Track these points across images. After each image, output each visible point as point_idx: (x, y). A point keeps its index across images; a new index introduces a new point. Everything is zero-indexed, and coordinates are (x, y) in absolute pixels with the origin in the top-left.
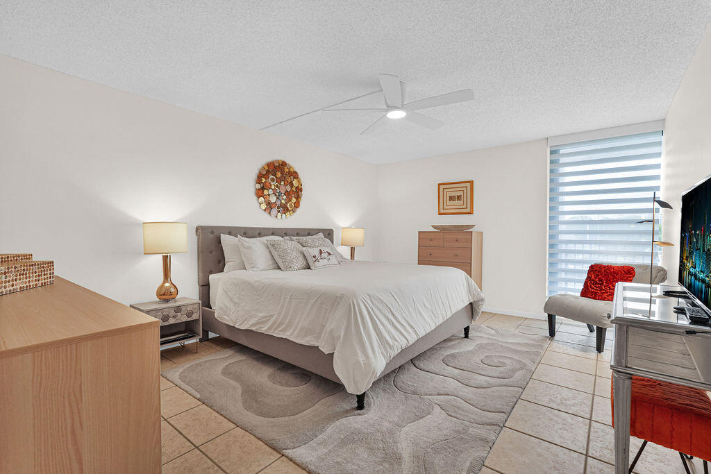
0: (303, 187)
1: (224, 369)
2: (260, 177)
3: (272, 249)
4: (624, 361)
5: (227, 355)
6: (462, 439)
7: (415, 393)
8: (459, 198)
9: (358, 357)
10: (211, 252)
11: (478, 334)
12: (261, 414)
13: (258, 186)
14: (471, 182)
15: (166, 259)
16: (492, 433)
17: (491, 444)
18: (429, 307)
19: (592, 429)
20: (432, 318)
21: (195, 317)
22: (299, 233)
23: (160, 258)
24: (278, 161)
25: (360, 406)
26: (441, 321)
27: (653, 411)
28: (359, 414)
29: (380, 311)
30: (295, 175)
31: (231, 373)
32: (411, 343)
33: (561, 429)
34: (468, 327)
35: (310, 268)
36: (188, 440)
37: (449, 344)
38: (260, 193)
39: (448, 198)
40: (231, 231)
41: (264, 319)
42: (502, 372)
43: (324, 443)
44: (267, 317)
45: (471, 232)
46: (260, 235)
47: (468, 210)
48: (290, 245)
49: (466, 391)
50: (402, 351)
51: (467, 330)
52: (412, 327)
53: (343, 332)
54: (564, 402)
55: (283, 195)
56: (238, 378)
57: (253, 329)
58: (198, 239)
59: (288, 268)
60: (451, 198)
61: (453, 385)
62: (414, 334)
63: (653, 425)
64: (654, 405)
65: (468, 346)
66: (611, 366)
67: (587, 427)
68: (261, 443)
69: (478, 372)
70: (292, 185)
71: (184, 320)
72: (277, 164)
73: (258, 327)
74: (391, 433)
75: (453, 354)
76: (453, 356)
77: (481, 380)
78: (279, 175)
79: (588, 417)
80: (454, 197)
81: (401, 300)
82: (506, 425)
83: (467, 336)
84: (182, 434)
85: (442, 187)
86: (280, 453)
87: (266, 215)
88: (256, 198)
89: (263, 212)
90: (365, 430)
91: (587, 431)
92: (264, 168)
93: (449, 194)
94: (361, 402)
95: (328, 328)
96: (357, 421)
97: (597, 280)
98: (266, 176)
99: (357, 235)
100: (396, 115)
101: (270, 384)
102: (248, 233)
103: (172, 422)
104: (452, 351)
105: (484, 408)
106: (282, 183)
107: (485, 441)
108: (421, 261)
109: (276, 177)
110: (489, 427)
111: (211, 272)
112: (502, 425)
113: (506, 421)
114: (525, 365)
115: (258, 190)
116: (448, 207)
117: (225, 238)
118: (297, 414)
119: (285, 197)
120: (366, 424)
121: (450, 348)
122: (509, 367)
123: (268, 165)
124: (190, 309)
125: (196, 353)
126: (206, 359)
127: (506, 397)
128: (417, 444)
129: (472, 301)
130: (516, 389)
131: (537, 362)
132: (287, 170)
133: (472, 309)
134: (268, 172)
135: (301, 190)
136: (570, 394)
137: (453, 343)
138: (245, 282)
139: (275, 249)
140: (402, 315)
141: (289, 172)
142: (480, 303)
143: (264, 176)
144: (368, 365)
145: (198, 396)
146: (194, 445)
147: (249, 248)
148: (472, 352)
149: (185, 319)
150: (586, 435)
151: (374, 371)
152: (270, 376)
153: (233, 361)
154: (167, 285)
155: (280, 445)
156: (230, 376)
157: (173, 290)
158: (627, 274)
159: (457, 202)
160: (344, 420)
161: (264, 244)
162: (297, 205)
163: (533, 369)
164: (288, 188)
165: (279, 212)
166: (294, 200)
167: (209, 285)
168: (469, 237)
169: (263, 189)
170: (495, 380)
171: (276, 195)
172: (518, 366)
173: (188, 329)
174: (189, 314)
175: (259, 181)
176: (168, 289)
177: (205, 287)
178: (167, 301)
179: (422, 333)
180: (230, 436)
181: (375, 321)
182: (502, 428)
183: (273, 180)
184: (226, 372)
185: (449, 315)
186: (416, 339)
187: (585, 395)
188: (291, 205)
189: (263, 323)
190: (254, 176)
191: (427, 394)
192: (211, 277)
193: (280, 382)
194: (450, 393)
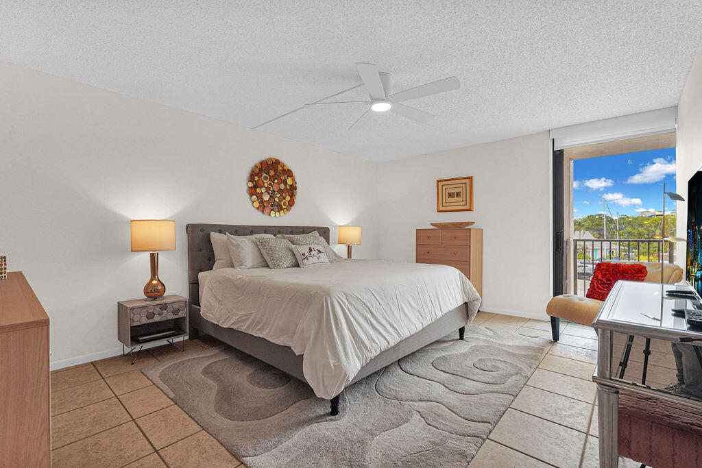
0: (297, 185)
1: (206, 368)
2: (253, 175)
3: (261, 247)
4: (608, 373)
5: (213, 354)
6: (438, 451)
7: (396, 398)
8: (458, 194)
9: (327, 358)
10: (201, 250)
11: (475, 336)
12: (230, 417)
13: (251, 184)
14: (470, 178)
15: (152, 256)
16: (473, 445)
17: (469, 459)
18: (416, 306)
19: (588, 445)
20: (418, 319)
21: (181, 314)
22: (293, 230)
23: (147, 256)
24: (271, 159)
25: (334, 411)
26: (429, 321)
27: (651, 429)
28: (332, 420)
29: (358, 310)
30: (289, 173)
31: (211, 373)
32: (392, 344)
33: (551, 444)
34: (463, 328)
35: (299, 266)
36: (150, 443)
37: (443, 346)
38: (252, 191)
39: (447, 195)
40: (221, 229)
41: (244, 318)
42: (494, 377)
43: (288, 450)
44: (246, 315)
45: (470, 229)
46: (252, 233)
47: (467, 207)
48: (280, 243)
49: (452, 397)
50: (382, 353)
51: (462, 331)
52: (394, 327)
53: (313, 332)
54: (559, 412)
55: (276, 193)
56: (216, 378)
57: (234, 327)
58: (188, 237)
59: (276, 266)
60: (450, 195)
61: (437, 390)
62: (395, 335)
63: (650, 447)
64: (652, 422)
65: (462, 348)
66: (593, 378)
67: (583, 442)
68: (223, 448)
69: (468, 376)
70: (286, 183)
71: (169, 318)
72: (270, 163)
73: (238, 325)
74: (362, 442)
75: (444, 357)
76: (444, 359)
77: (469, 385)
78: (272, 173)
79: (585, 430)
80: (453, 193)
81: (383, 299)
82: (490, 437)
83: (462, 337)
84: (146, 437)
85: (441, 184)
86: (240, 461)
87: (259, 213)
88: (248, 196)
89: (256, 210)
90: (335, 438)
91: (582, 447)
92: (256, 166)
93: (448, 191)
94: (335, 407)
95: (300, 328)
96: (328, 429)
97: (604, 280)
98: (259, 175)
99: (354, 234)
100: (381, 107)
101: (247, 384)
102: (238, 231)
103: (138, 423)
104: (443, 354)
105: (467, 417)
106: (276, 181)
107: (464, 455)
108: (421, 259)
109: (269, 175)
110: (470, 439)
111: (201, 270)
112: (485, 437)
113: (490, 432)
114: (521, 369)
115: (250, 188)
116: (448, 204)
117: (215, 236)
118: (267, 417)
119: (278, 195)
120: (337, 431)
121: (441, 349)
122: (501, 372)
123: (262, 163)
124: (176, 306)
125: (184, 351)
126: (190, 357)
127: (495, 405)
128: (387, 456)
129: (466, 301)
130: (507, 396)
131: (535, 366)
132: (280, 168)
133: (466, 309)
134: (261, 170)
135: (295, 188)
136: (567, 403)
137: (446, 345)
138: (229, 280)
139: (264, 247)
140: (383, 316)
141: (283, 170)
142: (476, 302)
143: (257, 174)
144: (339, 367)
145: (172, 395)
146: (154, 448)
147: (238, 246)
148: (464, 355)
149: (171, 317)
150: (580, 452)
151: (345, 375)
152: (249, 377)
153: (214, 360)
154: (154, 282)
155: (242, 452)
156: (210, 375)
157: (160, 287)
158: (638, 273)
159: (456, 199)
160: (315, 426)
161: (253, 242)
162: (291, 203)
163: (529, 374)
164: (282, 186)
165: (272, 210)
166: (288, 198)
167: (198, 283)
168: (468, 234)
169: (255, 187)
170: (485, 385)
171: (269, 193)
172: (512, 371)
173: (175, 326)
174: (176, 312)
175: (251, 179)
176: (155, 286)
177: (194, 285)
178: (155, 298)
179: (406, 334)
180: (193, 439)
181: (350, 319)
182: (484, 440)
183: (266, 178)
184: (206, 372)
185: (439, 315)
186: (399, 340)
187: (585, 405)
188: (285, 204)
189: (243, 321)
190: (246, 174)
191: (408, 400)
192: (201, 274)
193: (258, 383)
194: (433, 399)
